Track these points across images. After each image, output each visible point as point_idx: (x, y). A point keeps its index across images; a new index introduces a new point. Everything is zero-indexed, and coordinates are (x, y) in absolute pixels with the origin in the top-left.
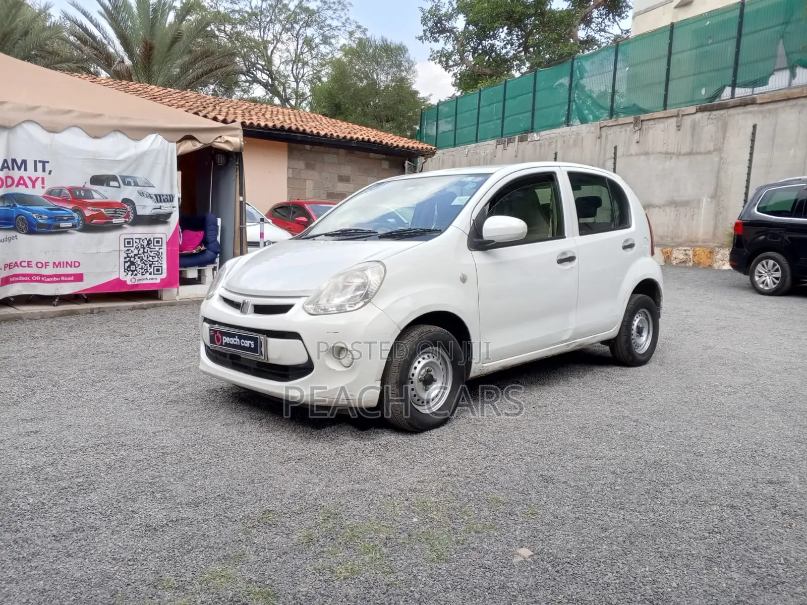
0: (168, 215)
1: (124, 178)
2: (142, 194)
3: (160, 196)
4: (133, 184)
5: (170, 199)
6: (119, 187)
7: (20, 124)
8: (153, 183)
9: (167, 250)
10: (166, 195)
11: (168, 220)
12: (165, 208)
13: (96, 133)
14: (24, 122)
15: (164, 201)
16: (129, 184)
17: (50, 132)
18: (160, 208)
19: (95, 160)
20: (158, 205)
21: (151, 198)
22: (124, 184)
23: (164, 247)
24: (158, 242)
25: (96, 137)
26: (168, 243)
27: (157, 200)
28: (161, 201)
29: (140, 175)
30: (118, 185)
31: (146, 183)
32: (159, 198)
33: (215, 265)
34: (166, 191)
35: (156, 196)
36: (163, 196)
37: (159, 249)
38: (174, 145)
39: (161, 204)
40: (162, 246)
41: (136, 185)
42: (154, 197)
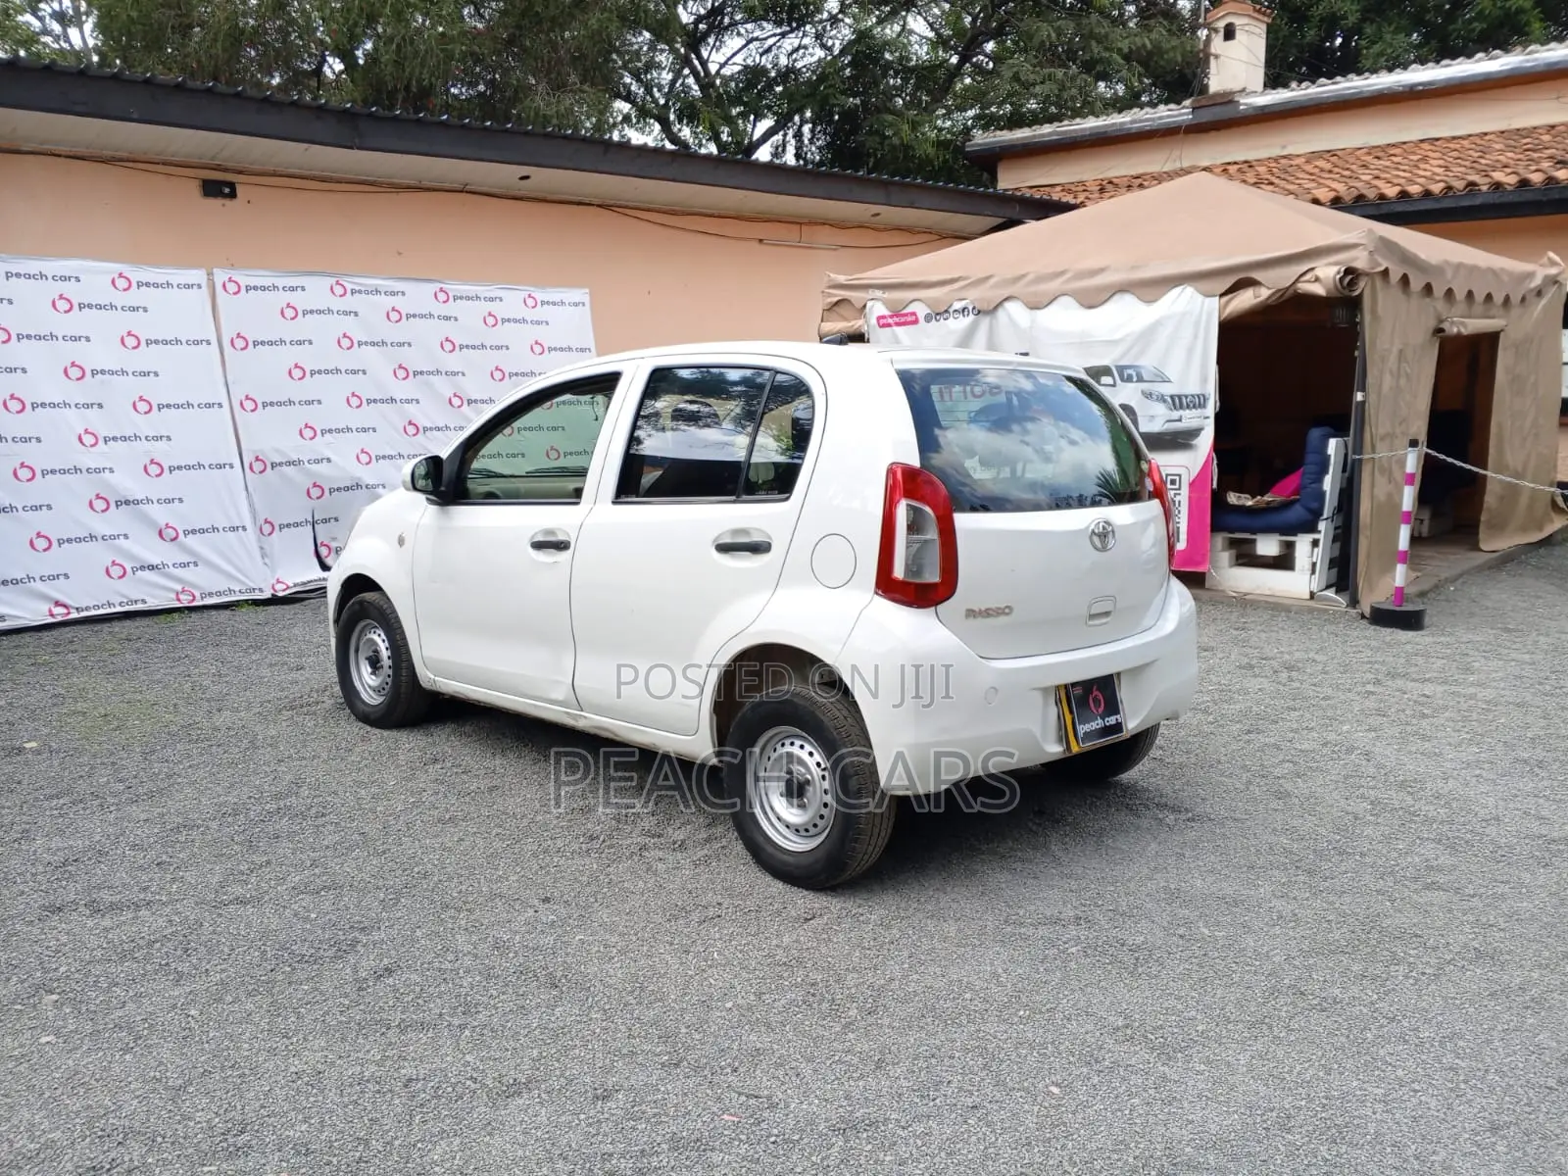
0: (1195, 433)
1: (1121, 369)
2: (1148, 395)
3: (1180, 397)
4: (1135, 379)
5: (1199, 402)
6: (1114, 385)
7: (1001, 304)
8: (1170, 373)
9: (1190, 497)
10: (1193, 396)
11: (1194, 442)
12: (1189, 419)
13: (1092, 300)
14: (1006, 299)
15: (1188, 407)
16: (1129, 379)
17: (1032, 309)
18: (1180, 420)
19: (1084, 343)
20: (1176, 414)
21: (1165, 401)
22: (1122, 380)
23: (1185, 491)
24: (1173, 482)
25: (1091, 307)
26: (1192, 485)
27: (1174, 404)
28: (1181, 407)
29: (1147, 362)
30: (1112, 382)
31: (1157, 376)
32: (1178, 402)
33: (1316, 536)
34: (1192, 388)
35: (1172, 397)
36: (1186, 397)
37: (1175, 495)
38: (1214, 303)
39: (1181, 412)
40: (1179, 489)
41: (1140, 379)
42: (1169, 400)
